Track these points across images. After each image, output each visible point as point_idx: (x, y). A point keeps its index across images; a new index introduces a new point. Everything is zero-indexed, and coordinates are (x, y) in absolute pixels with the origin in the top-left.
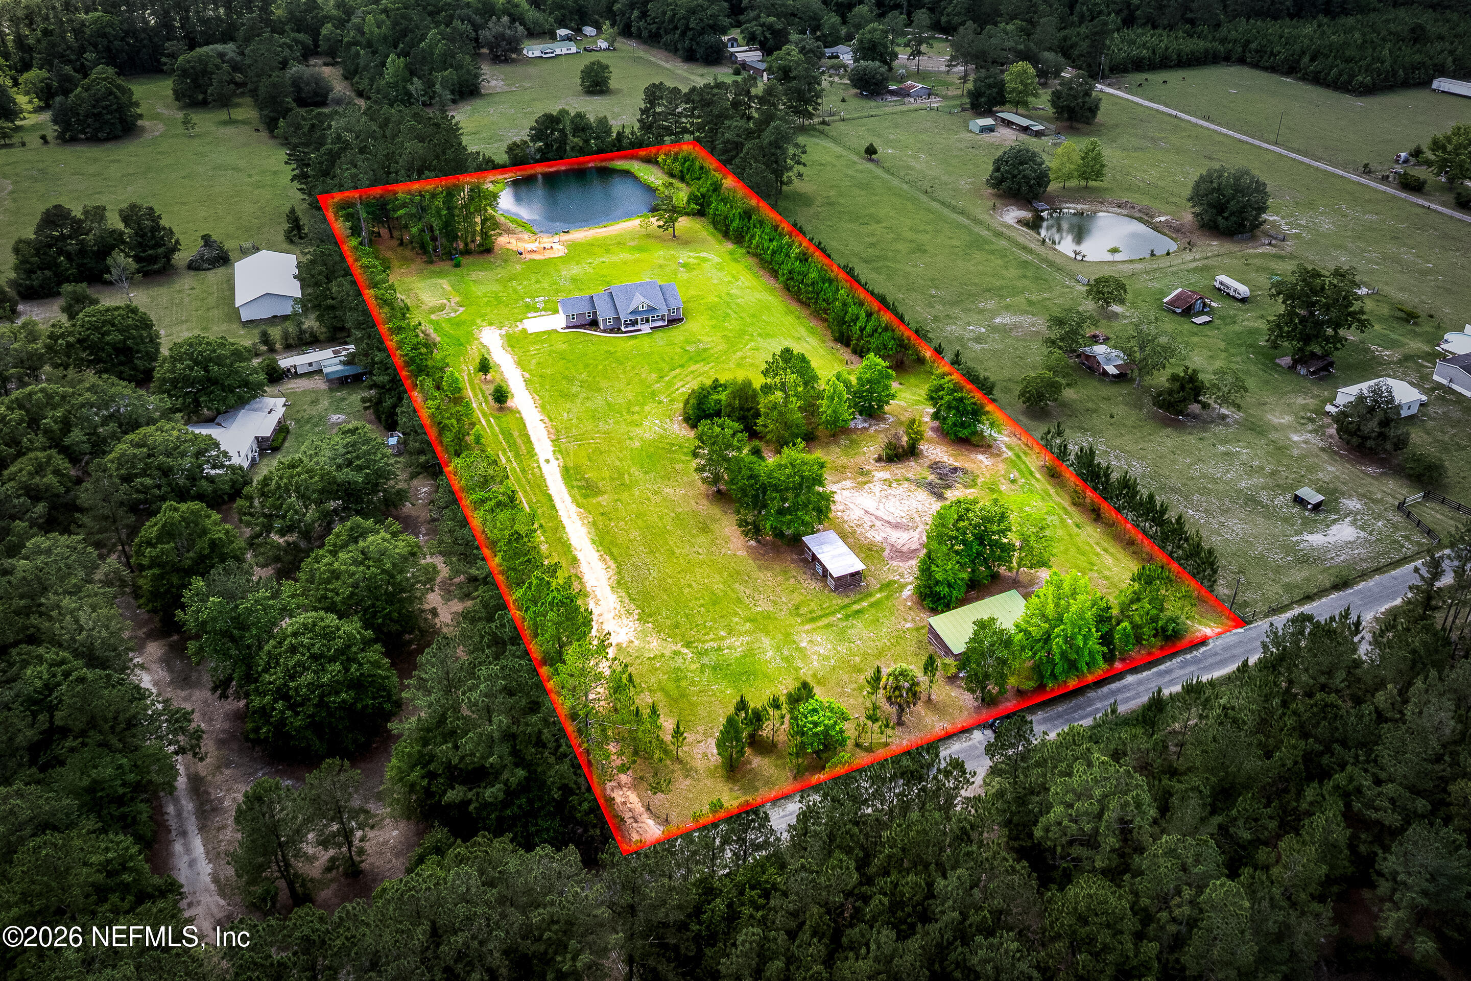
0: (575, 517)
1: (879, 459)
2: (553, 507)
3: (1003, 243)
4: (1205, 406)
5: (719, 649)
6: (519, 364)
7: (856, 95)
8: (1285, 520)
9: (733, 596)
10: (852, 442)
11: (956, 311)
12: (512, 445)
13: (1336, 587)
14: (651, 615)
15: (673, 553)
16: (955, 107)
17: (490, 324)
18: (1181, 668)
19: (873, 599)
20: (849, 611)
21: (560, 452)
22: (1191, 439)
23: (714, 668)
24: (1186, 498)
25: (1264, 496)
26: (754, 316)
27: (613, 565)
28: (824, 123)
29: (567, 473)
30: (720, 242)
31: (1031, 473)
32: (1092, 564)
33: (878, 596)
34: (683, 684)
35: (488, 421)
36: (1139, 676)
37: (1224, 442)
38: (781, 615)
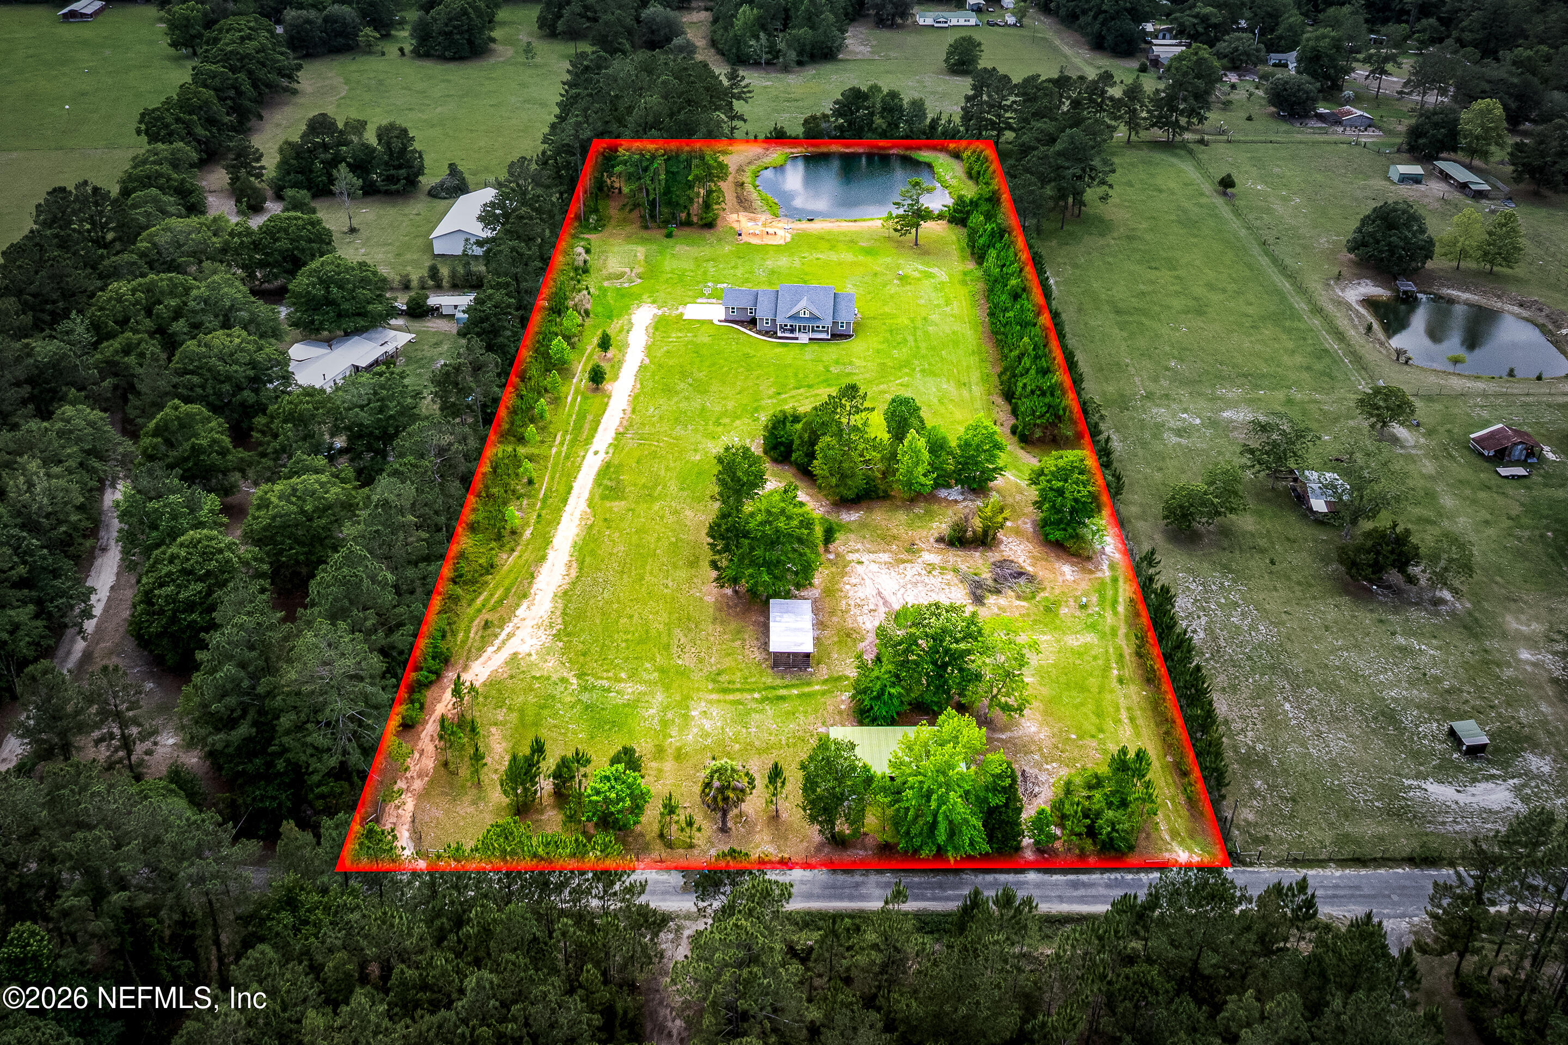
0: (577, 515)
1: (940, 540)
2: (565, 501)
3: (1316, 322)
4: (1412, 580)
5: (609, 690)
6: (649, 349)
7: (1272, 115)
8: (1416, 755)
9: (665, 639)
10: (927, 512)
11: (1183, 392)
12: (578, 428)
13: (1411, 861)
14: (569, 635)
15: (642, 578)
16: (1392, 145)
17: (654, 302)
18: (1108, 886)
19: (806, 689)
20: (771, 694)
21: (616, 446)
22: (1366, 618)
23: (587, 707)
24: (1296, 688)
25: (1408, 719)
26: (933, 348)
27: (574, 573)
28: (1202, 142)
29: (606, 470)
30: (964, 258)
31: (1115, 602)
32: (1101, 730)
33: (817, 687)
34: (545, 712)
35: (574, 400)
36: (1046, 877)
37: (1408, 633)
38: (696, 676)
